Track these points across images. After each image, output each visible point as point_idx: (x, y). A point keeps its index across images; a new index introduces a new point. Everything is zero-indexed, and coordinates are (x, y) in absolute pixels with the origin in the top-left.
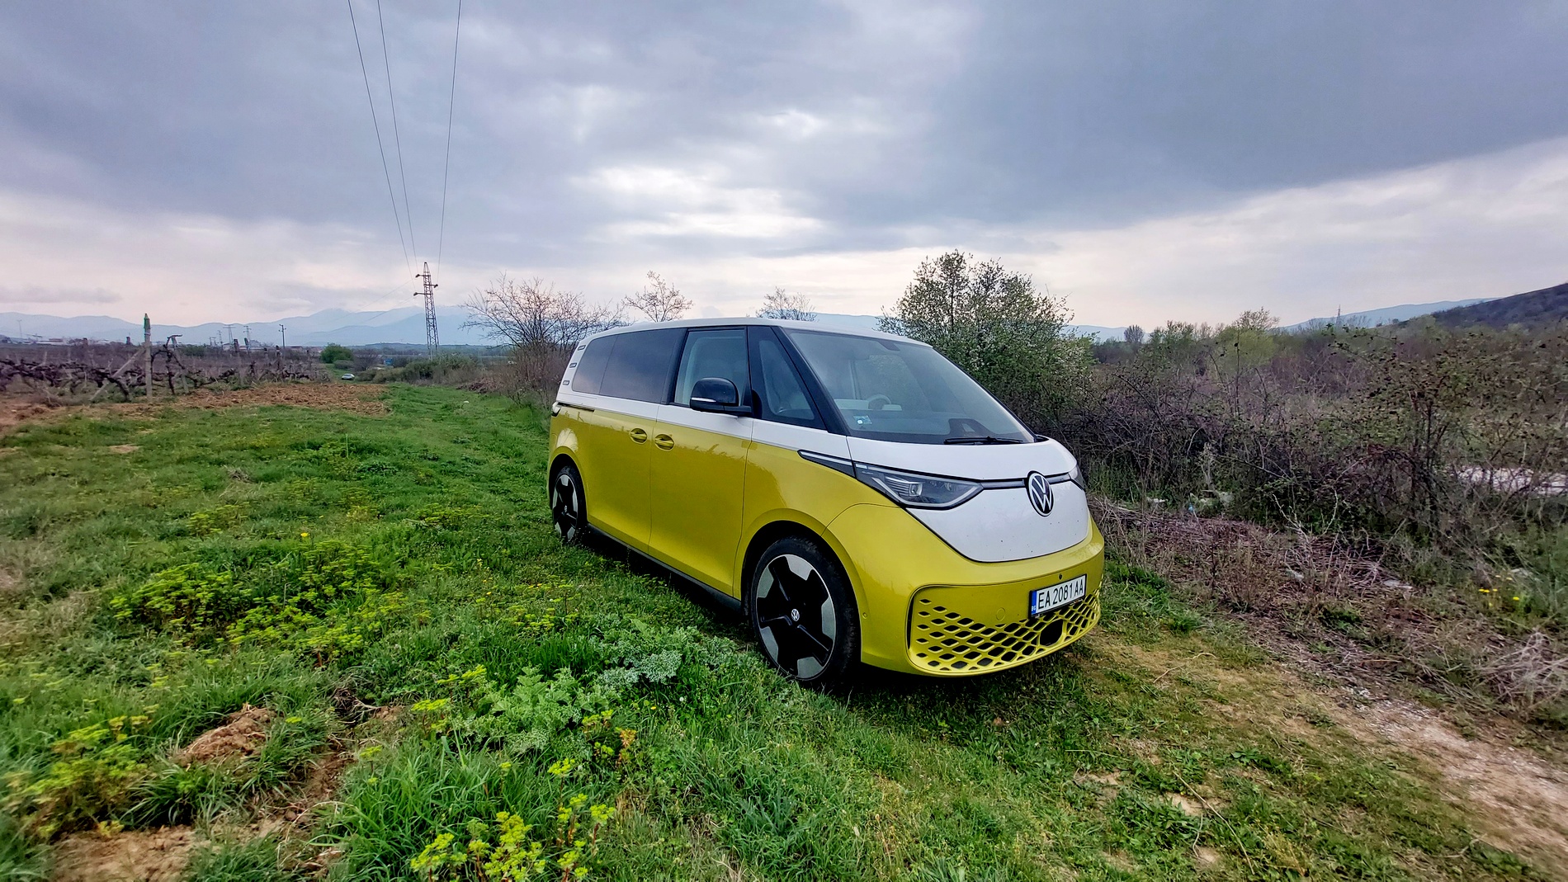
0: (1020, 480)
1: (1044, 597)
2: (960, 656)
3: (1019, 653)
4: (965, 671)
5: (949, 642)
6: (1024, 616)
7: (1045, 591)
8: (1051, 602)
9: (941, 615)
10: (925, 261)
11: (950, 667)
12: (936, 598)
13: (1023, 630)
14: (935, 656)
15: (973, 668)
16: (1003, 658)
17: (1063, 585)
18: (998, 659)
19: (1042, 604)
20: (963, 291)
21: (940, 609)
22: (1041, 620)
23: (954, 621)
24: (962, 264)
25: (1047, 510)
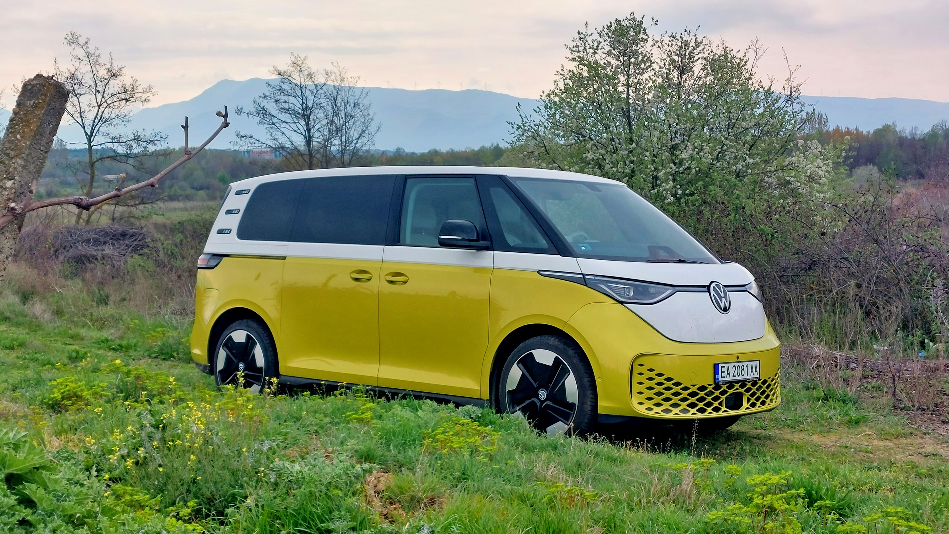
0: (704, 287)
1: (725, 370)
2: (666, 405)
3: (709, 410)
4: (670, 416)
5: (659, 394)
6: (712, 382)
7: (726, 365)
8: (731, 375)
9: (652, 374)
10: (583, 31)
11: (660, 412)
12: (648, 362)
13: (711, 393)
14: (649, 404)
15: (675, 414)
16: (698, 410)
17: (740, 364)
18: (694, 410)
19: (724, 375)
20: (646, 76)
21: (651, 370)
22: (724, 388)
23: (661, 379)
24: (642, 36)
25: (725, 310)
